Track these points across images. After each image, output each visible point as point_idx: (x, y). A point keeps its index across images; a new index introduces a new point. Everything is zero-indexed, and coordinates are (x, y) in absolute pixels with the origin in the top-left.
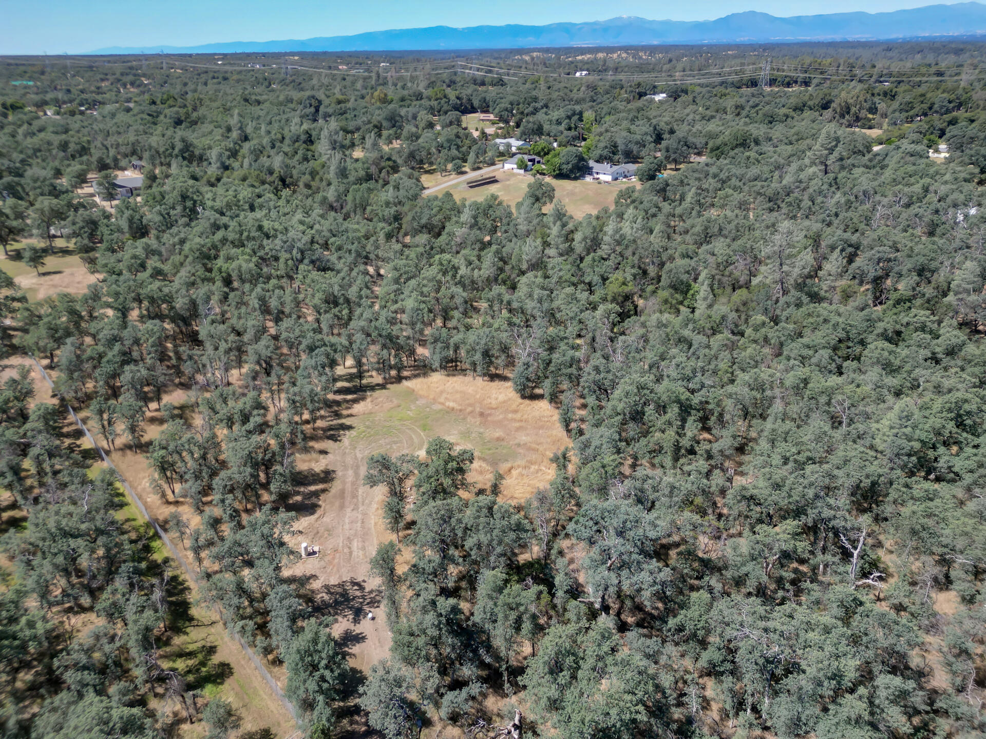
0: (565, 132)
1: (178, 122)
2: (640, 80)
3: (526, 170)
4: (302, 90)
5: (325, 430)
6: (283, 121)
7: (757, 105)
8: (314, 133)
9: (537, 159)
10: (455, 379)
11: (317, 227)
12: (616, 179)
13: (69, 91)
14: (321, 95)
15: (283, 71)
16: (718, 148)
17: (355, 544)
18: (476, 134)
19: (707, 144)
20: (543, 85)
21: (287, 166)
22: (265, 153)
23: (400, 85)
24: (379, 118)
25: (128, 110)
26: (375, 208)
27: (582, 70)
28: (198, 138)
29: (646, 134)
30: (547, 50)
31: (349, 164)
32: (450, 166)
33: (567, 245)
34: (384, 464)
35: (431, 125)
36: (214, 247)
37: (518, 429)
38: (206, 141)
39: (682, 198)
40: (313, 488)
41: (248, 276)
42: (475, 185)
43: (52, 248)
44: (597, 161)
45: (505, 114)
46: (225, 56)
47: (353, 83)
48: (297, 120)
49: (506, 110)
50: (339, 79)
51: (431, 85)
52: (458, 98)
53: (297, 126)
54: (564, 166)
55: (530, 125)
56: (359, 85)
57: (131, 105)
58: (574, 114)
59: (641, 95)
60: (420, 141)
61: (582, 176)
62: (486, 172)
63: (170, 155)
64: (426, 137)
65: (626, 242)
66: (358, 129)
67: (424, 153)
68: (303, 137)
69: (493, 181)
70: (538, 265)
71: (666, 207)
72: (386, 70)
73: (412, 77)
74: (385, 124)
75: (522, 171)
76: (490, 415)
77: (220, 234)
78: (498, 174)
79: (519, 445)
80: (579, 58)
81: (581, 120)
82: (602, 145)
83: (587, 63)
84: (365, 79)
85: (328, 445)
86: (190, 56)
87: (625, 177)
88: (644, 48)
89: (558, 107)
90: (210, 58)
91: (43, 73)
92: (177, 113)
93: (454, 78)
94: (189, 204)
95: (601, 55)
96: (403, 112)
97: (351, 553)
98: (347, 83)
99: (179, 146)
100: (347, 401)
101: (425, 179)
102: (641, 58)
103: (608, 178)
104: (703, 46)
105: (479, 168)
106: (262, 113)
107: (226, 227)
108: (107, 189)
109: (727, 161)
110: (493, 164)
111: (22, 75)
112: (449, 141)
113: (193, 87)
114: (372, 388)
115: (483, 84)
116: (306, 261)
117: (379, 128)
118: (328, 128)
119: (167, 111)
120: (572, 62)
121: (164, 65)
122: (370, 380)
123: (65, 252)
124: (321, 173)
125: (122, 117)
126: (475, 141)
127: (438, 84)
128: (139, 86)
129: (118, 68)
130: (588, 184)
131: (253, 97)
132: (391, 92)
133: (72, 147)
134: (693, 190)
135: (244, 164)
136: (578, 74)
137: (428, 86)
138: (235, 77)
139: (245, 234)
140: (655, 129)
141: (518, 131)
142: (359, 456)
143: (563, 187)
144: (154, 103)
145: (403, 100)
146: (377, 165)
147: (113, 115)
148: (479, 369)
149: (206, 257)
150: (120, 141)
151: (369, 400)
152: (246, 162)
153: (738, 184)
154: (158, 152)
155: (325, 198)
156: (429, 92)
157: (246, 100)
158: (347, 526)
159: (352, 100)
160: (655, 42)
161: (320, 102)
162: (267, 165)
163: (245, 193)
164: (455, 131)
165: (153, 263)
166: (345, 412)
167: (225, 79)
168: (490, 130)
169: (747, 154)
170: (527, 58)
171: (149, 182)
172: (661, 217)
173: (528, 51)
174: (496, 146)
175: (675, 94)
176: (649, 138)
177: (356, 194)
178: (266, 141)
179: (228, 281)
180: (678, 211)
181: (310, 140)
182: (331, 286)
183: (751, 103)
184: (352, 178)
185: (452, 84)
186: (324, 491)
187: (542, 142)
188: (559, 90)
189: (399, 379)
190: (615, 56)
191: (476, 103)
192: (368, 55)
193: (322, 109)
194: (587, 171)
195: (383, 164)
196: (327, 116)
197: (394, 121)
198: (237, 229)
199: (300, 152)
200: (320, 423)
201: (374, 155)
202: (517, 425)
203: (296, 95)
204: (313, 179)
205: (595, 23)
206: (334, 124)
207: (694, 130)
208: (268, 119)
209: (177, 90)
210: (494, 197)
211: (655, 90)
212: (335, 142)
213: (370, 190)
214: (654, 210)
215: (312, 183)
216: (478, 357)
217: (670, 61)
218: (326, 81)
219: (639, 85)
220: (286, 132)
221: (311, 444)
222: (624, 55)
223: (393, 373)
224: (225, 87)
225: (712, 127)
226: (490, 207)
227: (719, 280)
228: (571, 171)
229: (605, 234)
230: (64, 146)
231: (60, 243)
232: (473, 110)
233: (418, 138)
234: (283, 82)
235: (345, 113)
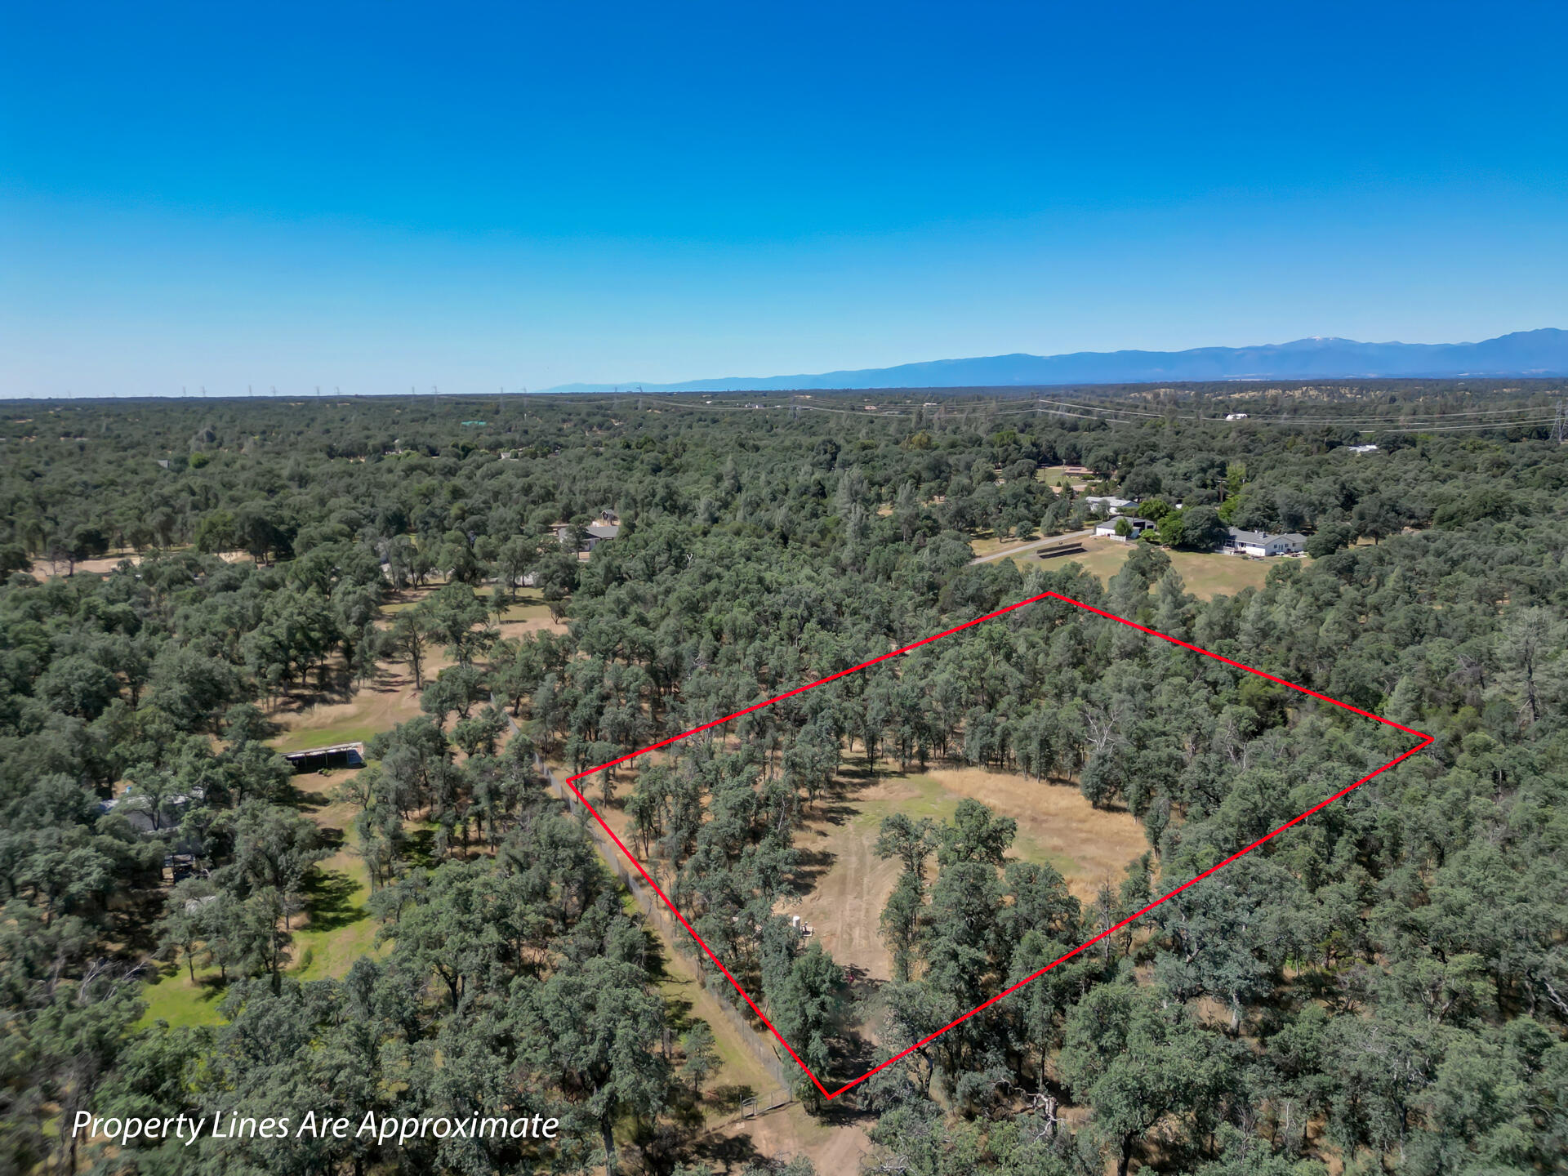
0: (1197, 491)
1: (656, 470)
2: (1334, 425)
3: (1129, 538)
4: (814, 434)
5: (824, 811)
6: (789, 469)
7: (1536, 463)
8: (828, 485)
9: (1148, 523)
10: (1000, 776)
11: (828, 585)
12: (1274, 554)
13: (526, 432)
14: (840, 440)
15: (791, 412)
16: (1451, 518)
17: (857, 933)
18: (1057, 490)
19: (1433, 511)
20: (1167, 429)
21: (791, 522)
22: (763, 506)
23: (949, 428)
24: (919, 467)
25: (598, 454)
26: (903, 572)
27: (1235, 411)
28: (686, 486)
29: (1328, 494)
30: (1183, 386)
31: (872, 521)
32: (1013, 530)
33: (1182, 629)
34: (902, 827)
35: (991, 478)
36: (704, 598)
37: (1085, 841)
38: (694, 489)
39: (1380, 583)
40: (807, 868)
41: (744, 631)
42: (1048, 554)
43: (514, 596)
44: (1243, 529)
45: (1104, 465)
46: (714, 395)
47: (884, 427)
48: (807, 468)
49: (1106, 459)
50: (864, 422)
51: (997, 428)
52: (1034, 444)
53: (806, 474)
54: (1189, 532)
55: (1141, 479)
56: (892, 430)
57: (602, 449)
58: (1212, 466)
59: (1332, 445)
60: (975, 495)
61: (1218, 547)
62: (1068, 538)
63: (650, 504)
64: (982, 491)
65: (1276, 633)
66: (887, 481)
67: (977, 512)
68: (813, 489)
69: (1078, 549)
70: (1136, 653)
71: (1349, 592)
72: (931, 411)
73: (968, 419)
74: (925, 475)
75: (1123, 539)
76: (1046, 821)
77: (713, 584)
78: (1085, 543)
79: (1084, 858)
80: (1237, 396)
81: (1223, 473)
82: (1252, 505)
83: (1247, 403)
84: (901, 421)
85: (828, 827)
86: (671, 394)
87: (1289, 551)
88: (1349, 383)
89: (1187, 457)
90: (698, 396)
91: (497, 412)
92: (656, 458)
93: (1030, 420)
94: (675, 552)
95: (1272, 392)
96: (952, 460)
97: (851, 940)
98: (877, 426)
99: (661, 492)
100: (854, 785)
101: (976, 545)
102: (1343, 396)
103: (1261, 552)
104: (1458, 380)
105: (1057, 534)
106: (762, 460)
107: (719, 577)
108: (578, 537)
109: (1464, 534)
110: (1080, 528)
111: (473, 415)
112: (1015, 496)
113: (674, 430)
114: (887, 774)
115: (1074, 428)
116: (814, 621)
117: (918, 481)
118: (847, 478)
119: (645, 457)
120: (1222, 402)
121: (640, 405)
122: (883, 767)
123: (528, 602)
124: (834, 531)
125: (590, 462)
126: (1053, 497)
127: (1007, 426)
128: (608, 429)
129: (584, 408)
130: (1228, 558)
131: (751, 442)
132: (937, 437)
133: (536, 490)
134: (1398, 571)
135: (737, 517)
136: (1230, 418)
137: (992, 430)
138: (728, 419)
139: (743, 585)
140: (1343, 487)
141: (1121, 489)
142: (866, 843)
143: (1185, 563)
144: (628, 446)
145: (953, 445)
146: (910, 524)
147: (580, 459)
148: (1034, 765)
149: (694, 608)
150: (590, 487)
151: (881, 786)
152: (740, 514)
153: (1480, 566)
154: (635, 501)
155: (837, 559)
156: (993, 436)
157: (742, 445)
158: (847, 913)
159: (883, 445)
160: (1372, 375)
161: (838, 448)
162: (765, 519)
163: (741, 544)
164: (1025, 484)
165: (634, 609)
166: (850, 796)
167: (715, 421)
168: (1079, 487)
169: (1500, 525)
170: (1149, 397)
171: (626, 531)
172: (1342, 605)
173: (1152, 387)
174: (1087, 505)
175: (1392, 445)
176: (1332, 499)
177: (880, 555)
178: (765, 492)
179: (718, 636)
180: (1371, 600)
181: (822, 493)
182: (844, 649)
183: (1525, 460)
184: (873, 538)
185: (1026, 427)
186: (821, 873)
187: (1156, 501)
188: (1193, 436)
189: (923, 769)
190: (1297, 393)
191: (1061, 451)
192: (906, 393)
193: (840, 457)
194: (1230, 541)
195: (918, 523)
196: (846, 464)
197: (939, 471)
198: (734, 578)
199: (808, 507)
200: (817, 803)
201: (906, 512)
202: (1083, 835)
203: (806, 440)
204: (823, 538)
205: (1268, 348)
206: (856, 471)
207: (1414, 492)
208: (769, 466)
209: (655, 433)
210: (1076, 567)
211: (1356, 438)
212: (857, 493)
213: (897, 552)
214: (1328, 596)
215: (822, 544)
216: (1033, 747)
217: (1393, 400)
218: (847, 424)
219: (1329, 431)
220: (791, 482)
221: (806, 823)
222: (1313, 393)
223: (915, 762)
224: (715, 432)
225: (1447, 489)
226: (1069, 578)
227: (1432, 695)
228: (1201, 539)
229: (1245, 620)
230: (527, 490)
231: (522, 593)
232: (1056, 461)
233: (970, 493)
234: (788, 425)
235: (872, 460)
